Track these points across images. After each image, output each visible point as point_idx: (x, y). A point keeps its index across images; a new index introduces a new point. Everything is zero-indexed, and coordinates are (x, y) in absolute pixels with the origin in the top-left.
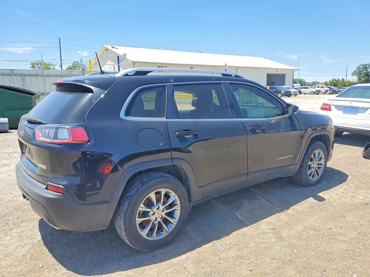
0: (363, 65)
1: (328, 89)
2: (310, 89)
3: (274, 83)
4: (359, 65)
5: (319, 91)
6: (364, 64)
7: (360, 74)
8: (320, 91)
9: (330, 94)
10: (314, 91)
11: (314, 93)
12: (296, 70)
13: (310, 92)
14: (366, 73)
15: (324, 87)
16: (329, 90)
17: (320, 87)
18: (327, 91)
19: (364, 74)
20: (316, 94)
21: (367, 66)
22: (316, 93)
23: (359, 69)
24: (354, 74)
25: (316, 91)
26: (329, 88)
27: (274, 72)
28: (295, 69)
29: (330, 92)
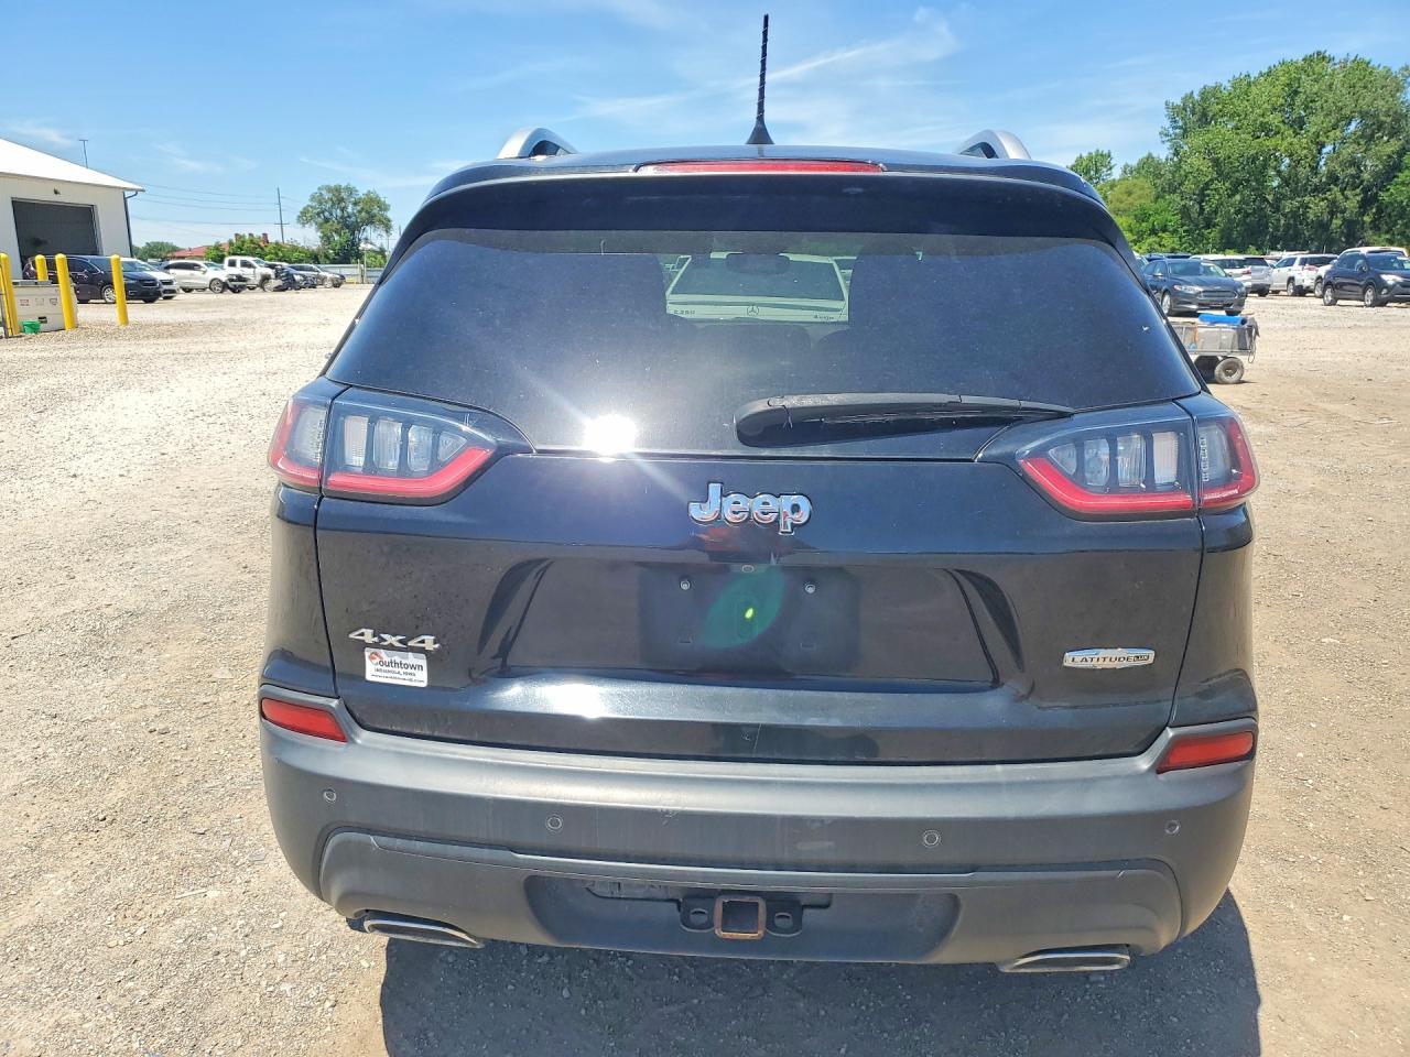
0: (329, 189)
1: (270, 272)
2: (205, 272)
3: (46, 242)
4: (319, 189)
5: (240, 278)
6: (332, 184)
7: (327, 220)
8: (244, 280)
9: (279, 289)
10: (224, 279)
11: (225, 286)
12: (137, 191)
13: (207, 283)
14: (342, 217)
15: (255, 264)
16: (273, 276)
17: (238, 264)
18: (266, 278)
19: (339, 223)
20: (231, 289)
21: (344, 195)
22: (231, 284)
23: (321, 204)
24: (305, 217)
25: (232, 280)
26: (272, 267)
27: (43, 195)
28: (132, 190)
29: (279, 282)
